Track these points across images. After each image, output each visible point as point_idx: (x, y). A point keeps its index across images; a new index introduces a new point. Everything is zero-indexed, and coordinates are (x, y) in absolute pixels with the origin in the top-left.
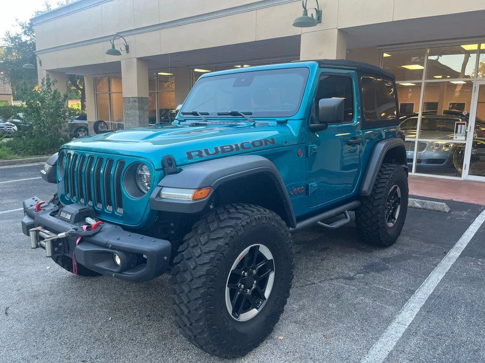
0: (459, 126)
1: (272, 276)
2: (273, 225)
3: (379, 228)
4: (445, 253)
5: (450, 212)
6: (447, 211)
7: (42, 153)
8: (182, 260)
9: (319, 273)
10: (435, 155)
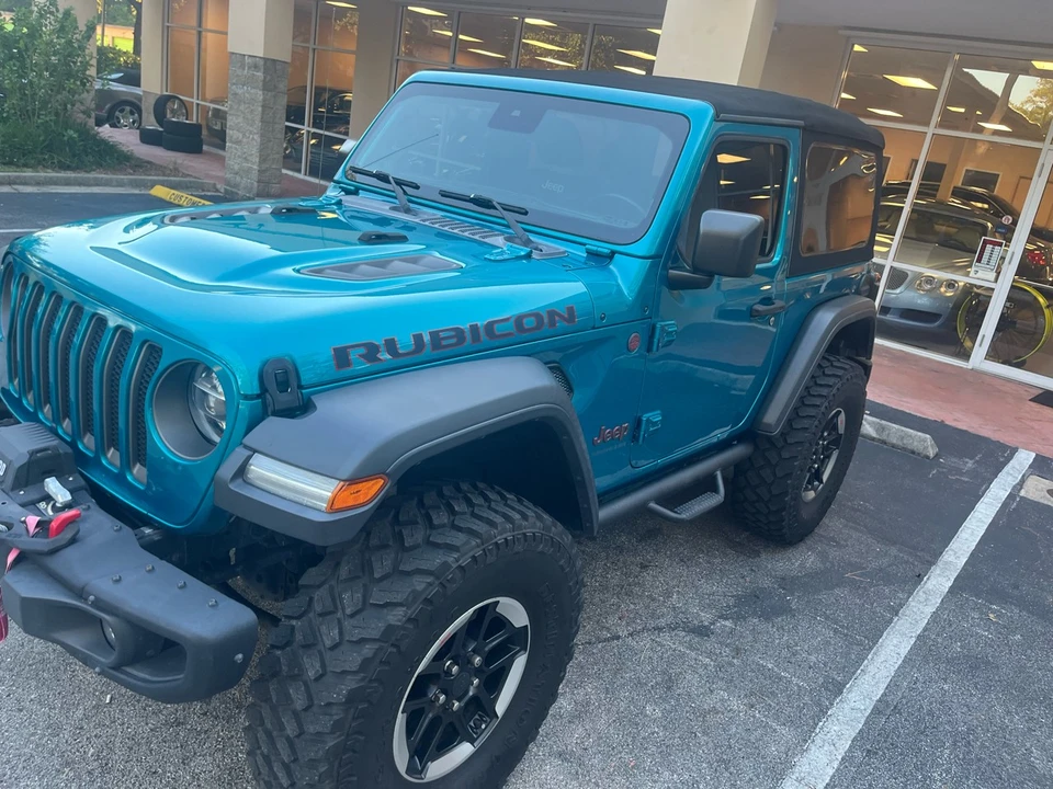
0: (989, 247)
1: (519, 665)
2: (542, 553)
3: (784, 509)
4: (920, 577)
5: (937, 456)
6: (932, 456)
7: (22, 161)
8: (288, 644)
9: (632, 606)
10: (921, 300)
